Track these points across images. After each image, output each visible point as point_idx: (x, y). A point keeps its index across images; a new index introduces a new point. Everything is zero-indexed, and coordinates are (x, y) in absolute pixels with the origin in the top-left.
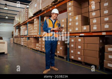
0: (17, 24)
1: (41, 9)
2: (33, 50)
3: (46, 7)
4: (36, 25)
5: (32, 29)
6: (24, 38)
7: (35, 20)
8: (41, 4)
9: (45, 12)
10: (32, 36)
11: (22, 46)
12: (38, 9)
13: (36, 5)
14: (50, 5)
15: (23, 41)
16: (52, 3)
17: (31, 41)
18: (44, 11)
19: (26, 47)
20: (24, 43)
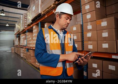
0: (17, 32)
1: (40, 12)
2: (32, 66)
3: (46, 9)
4: (35, 34)
5: (31, 39)
6: (23, 49)
7: (34, 27)
8: (40, 6)
9: (46, 16)
10: (31, 48)
11: (22, 57)
12: (36, 13)
13: (34, 8)
14: (52, 6)
15: (22, 53)
16: (55, 2)
17: (31, 55)
18: (44, 15)
19: (25, 59)
20: (24, 55)
